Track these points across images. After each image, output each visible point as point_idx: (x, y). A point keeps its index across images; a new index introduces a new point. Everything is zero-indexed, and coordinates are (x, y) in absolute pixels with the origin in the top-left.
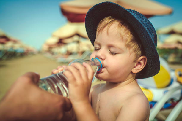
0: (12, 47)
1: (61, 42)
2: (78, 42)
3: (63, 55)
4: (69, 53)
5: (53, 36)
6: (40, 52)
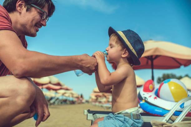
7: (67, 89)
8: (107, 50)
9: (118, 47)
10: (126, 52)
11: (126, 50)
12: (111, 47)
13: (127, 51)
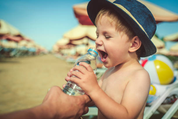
0: (25, 46)
1: (71, 43)
2: (87, 44)
3: (72, 55)
4: (78, 55)
5: (64, 37)
6: (50, 53)
7: (28, 41)
10: (134, 42)
11: (135, 39)
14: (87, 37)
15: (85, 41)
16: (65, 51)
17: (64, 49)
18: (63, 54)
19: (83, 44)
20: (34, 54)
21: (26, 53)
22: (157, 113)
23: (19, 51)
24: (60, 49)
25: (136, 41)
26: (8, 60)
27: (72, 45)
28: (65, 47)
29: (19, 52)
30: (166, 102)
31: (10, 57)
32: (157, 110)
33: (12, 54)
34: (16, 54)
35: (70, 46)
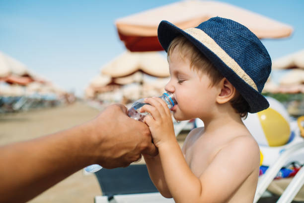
0: (38, 91)
1: (114, 83)
2: (141, 83)
4: (128, 101)
7: (43, 83)
8: (172, 89)
9: (200, 78)
10: (225, 87)
11: (225, 82)
12: (180, 82)
13: (229, 85)
14: (141, 71)
15: (138, 77)
16: (106, 97)
17: (104, 92)
18: (101, 102)
19: (135, 82)
20: (53, 104)
21: (39, 104)
22: (268, 194)
23: (28, 100)
24: (97, 92)
25: (226, 85)
26: (10, 116)
27: (116, 86)
28: (104, 89)
29: (27, 102)
30: (281, 176)
31: (14, 112)
32: (267, 190)
33: (17, 106)
34: (23, 106)
35: (112, 87)
